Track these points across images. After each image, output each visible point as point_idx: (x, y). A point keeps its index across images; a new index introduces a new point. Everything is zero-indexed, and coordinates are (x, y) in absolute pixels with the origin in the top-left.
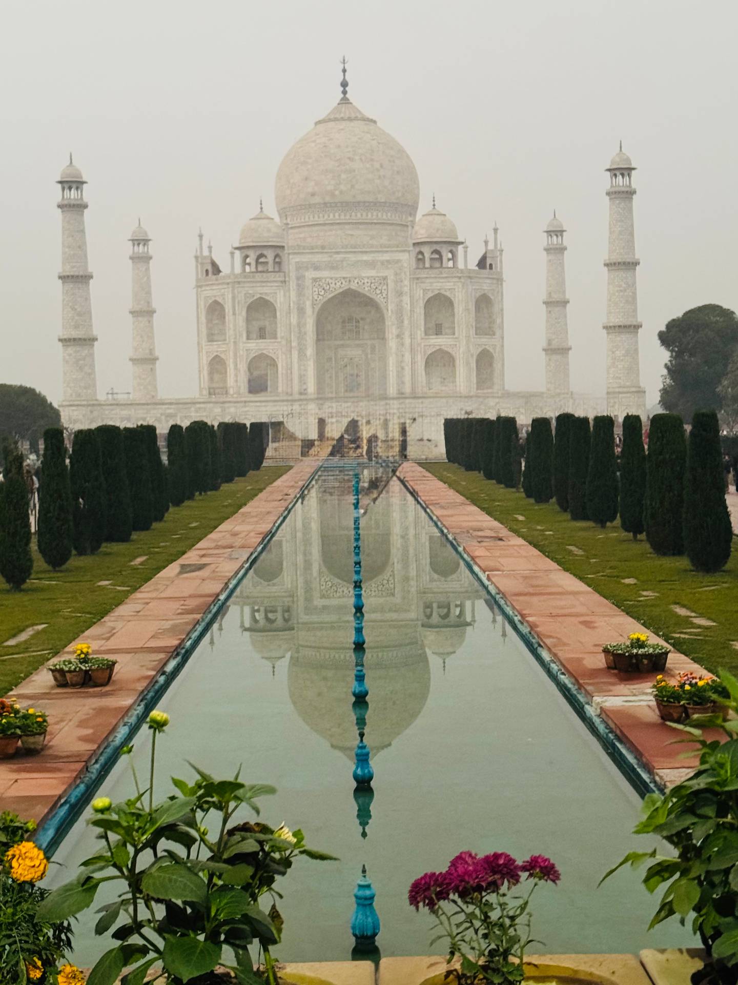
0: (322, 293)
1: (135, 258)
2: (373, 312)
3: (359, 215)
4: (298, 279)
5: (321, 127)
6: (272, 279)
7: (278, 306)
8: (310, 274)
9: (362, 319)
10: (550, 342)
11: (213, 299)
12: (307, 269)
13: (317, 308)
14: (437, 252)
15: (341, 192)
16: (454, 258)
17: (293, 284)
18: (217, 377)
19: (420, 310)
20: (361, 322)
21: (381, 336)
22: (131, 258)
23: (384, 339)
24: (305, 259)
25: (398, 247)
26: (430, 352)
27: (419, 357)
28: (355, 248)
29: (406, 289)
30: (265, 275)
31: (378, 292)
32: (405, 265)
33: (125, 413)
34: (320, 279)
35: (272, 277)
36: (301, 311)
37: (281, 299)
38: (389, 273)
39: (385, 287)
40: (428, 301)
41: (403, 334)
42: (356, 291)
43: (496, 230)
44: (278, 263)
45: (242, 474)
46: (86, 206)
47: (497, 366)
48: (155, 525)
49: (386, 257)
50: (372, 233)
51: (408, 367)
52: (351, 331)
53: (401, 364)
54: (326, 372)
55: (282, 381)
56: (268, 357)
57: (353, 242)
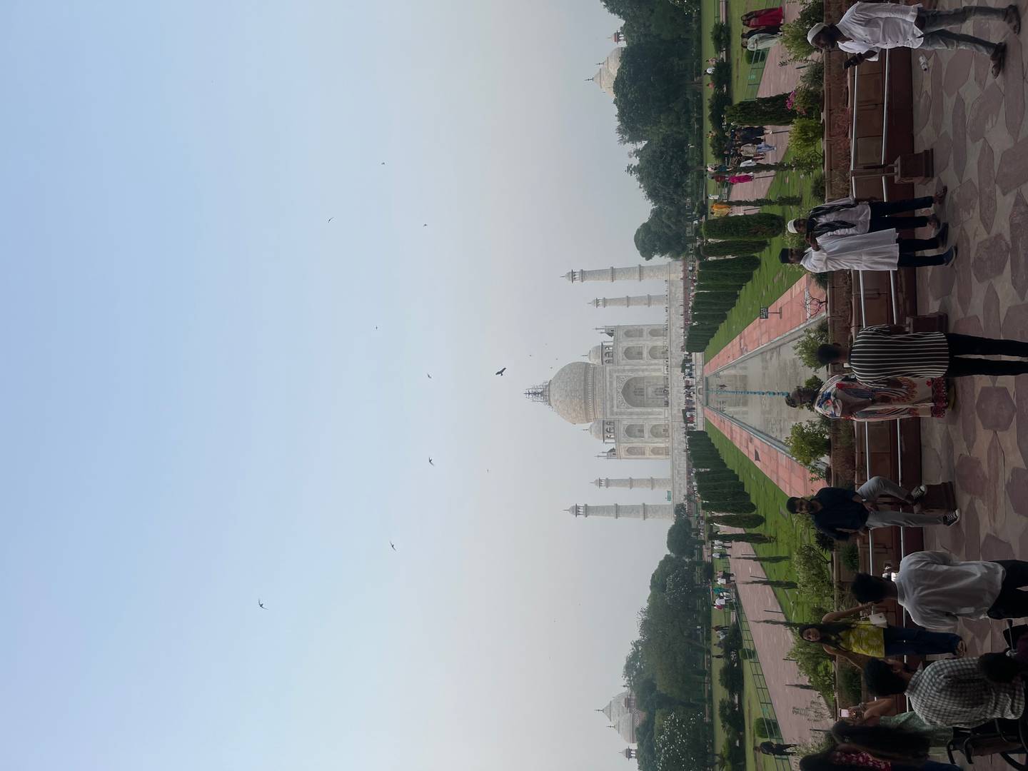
0: (624, 404)
1: (607, 486)
2: (632, 382)
4: (617, 415)
5: (553, 404)
7: (629, 424)
8: (615, 409)
9: (635, 387)
10: (645, 304)
11: (626, 452)
12: (613, 411)
13: (630, 407)
14: (606, 355)
15: (580, 395)
16: (608, 347)
17: (620, 417)
18: (661, 452)
19: (630, 361)
21: (642, 379)
22: (607, 487)
23: (644, 378)
24: (608, 411)
25: (604, 371)
26: (650, 357)
27: (651, 362)
28: (604, 389)
29: (622, 368)
30: (615, 429)
31: (623, 380)
32: (611, 368)
33: (677, 493)
34: (617, 405)
35: (616, 426)
37: (626, 422)
38: (615, 375)
39: (621, 377)
40: (627, 358)
41: (642, 369)
42: (623, 390)
43: (597, 329)
44: (610, 423)
45: (710, 439)
46: (586, 505)
47: (656, 327)
48: (736, 473)
49: (608, 376)
50: (597, 382)
51: (656, 367)
52: (640, 392)
53: (655, 370)
54: (659, 403)
55: (662, 422)
56: (652, 429)
57: (602, 391)
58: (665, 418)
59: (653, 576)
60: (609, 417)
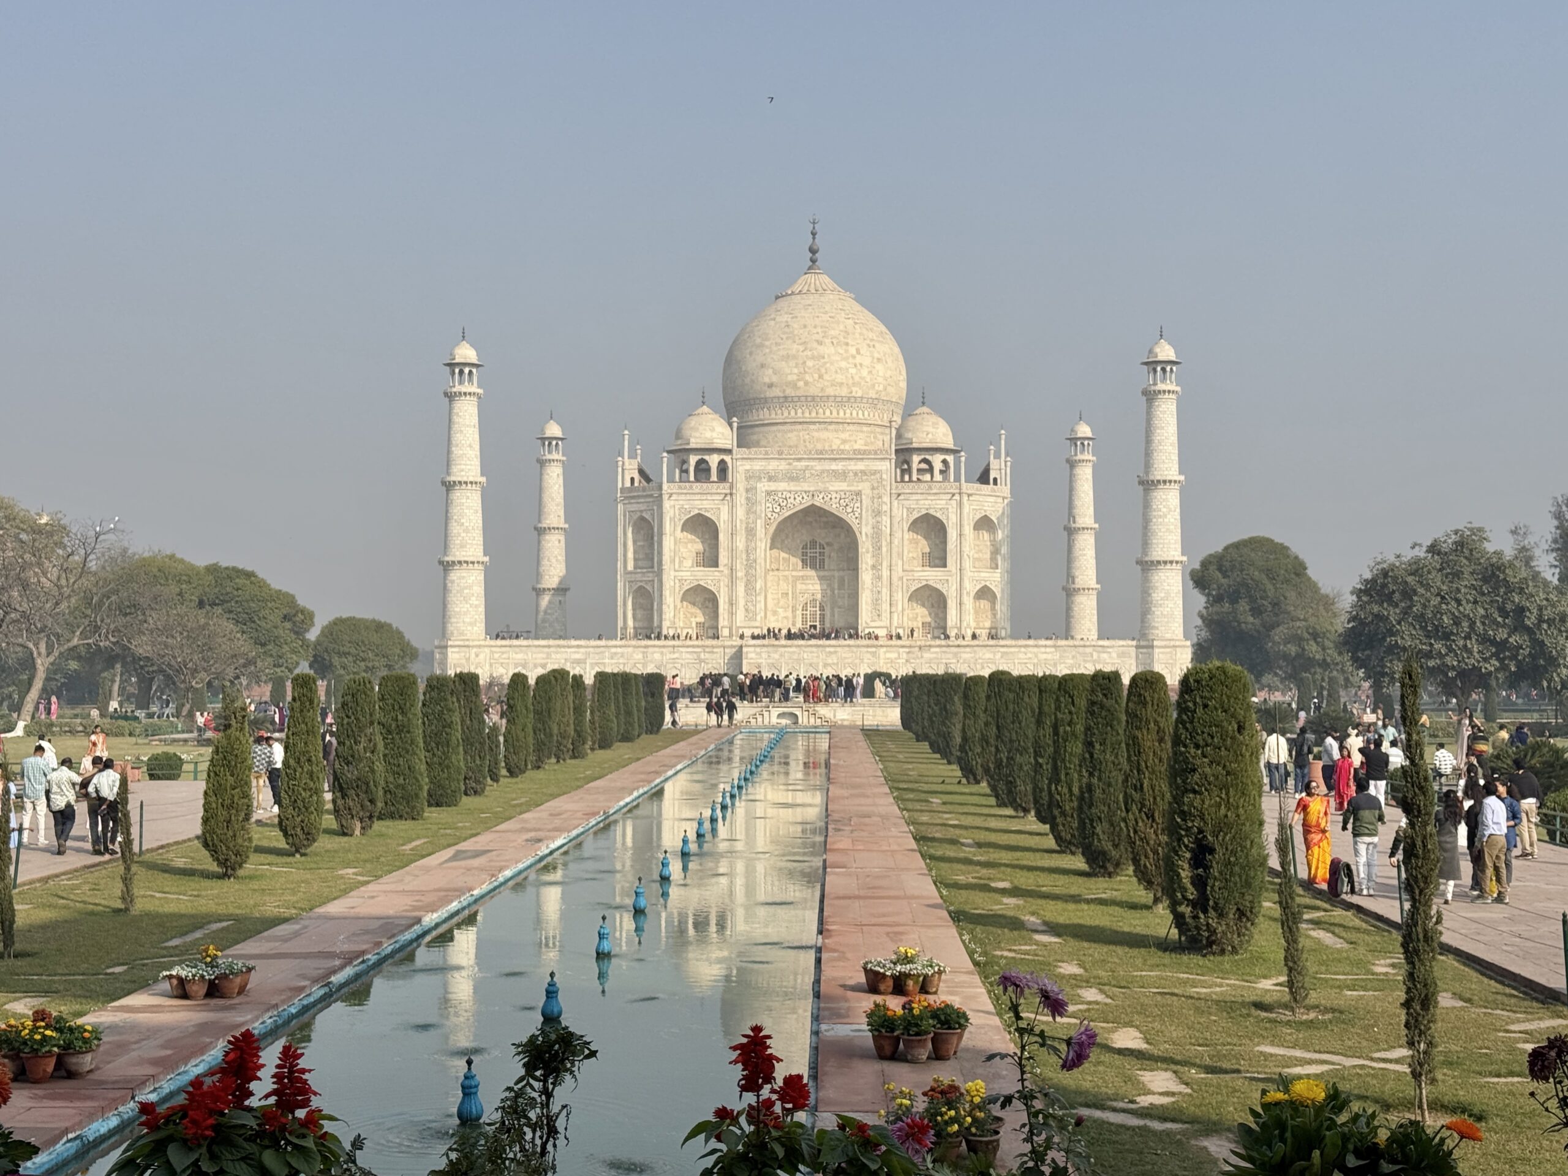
0: (778, 510)
2: (843, 536)
3: (828, 413)
4: (747, 491)
5: (783, 302)
6: (714, 491)
7: (722, 527)
8: (763, 486)
9: (828, 544)
11: (639, 514)
12: (760, 479)
13: (771, 529)
14: (925, 461)
15: (806, 383)
16: (947, 469)
17: (741, 497)
18: (640, 613)
19: (903, 534)
20: (827, 550)
21: (853, 567)
23: (855, 570)
24: (758, 466)
25: (876, 453)
26: (914, 588)
27: (900, 594)
28: (821, 453)
29: (886, 508)
30: (705, 485)
31: (849, 510)
32: (884, 476)
34: (775, 492)
35: (713, 488)
36: (751, 532)
37: (725, 517)
38: (865, 487)
39: (858, 505)
40: (915, 522)
41: (881, 564)
42: (820, 508)
43: (1000, 435)
44: (723, 468)
47: (1000, 608)
48: (464, 801)
49: (861, 466)
50: (843, 436)
51: (885, 607)
52: (813, 558)
53: (876, 603)
54: (780, 610)
55: (723, 621)
56: (705, 590)
57: (819, 447)
58: (738, 628)
59: (250, 575)
60: (741, 466)
